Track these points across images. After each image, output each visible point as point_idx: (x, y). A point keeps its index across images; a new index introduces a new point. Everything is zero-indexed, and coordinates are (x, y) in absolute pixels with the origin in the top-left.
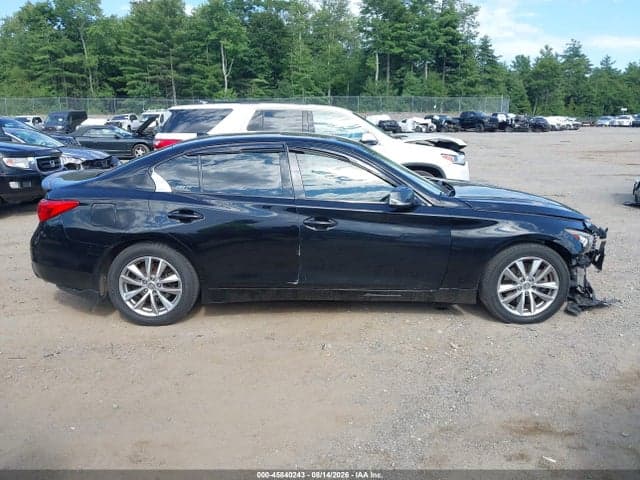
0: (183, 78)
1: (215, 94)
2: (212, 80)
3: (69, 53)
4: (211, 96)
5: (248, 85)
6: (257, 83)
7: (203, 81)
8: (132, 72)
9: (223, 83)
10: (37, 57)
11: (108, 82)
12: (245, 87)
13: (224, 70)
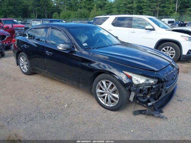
0: (161, 9)
1: (171, 14)
2: (171, 10)
3: (129, 4)
4: (170, 15)
5: (185, 11)
6: (189, 10)
7: (168, 10)
8: (146, 8)
9: (175, 10)
10: (121, 5)
11: (138, 11)
12: (184, 12)
13: (176, 6)
